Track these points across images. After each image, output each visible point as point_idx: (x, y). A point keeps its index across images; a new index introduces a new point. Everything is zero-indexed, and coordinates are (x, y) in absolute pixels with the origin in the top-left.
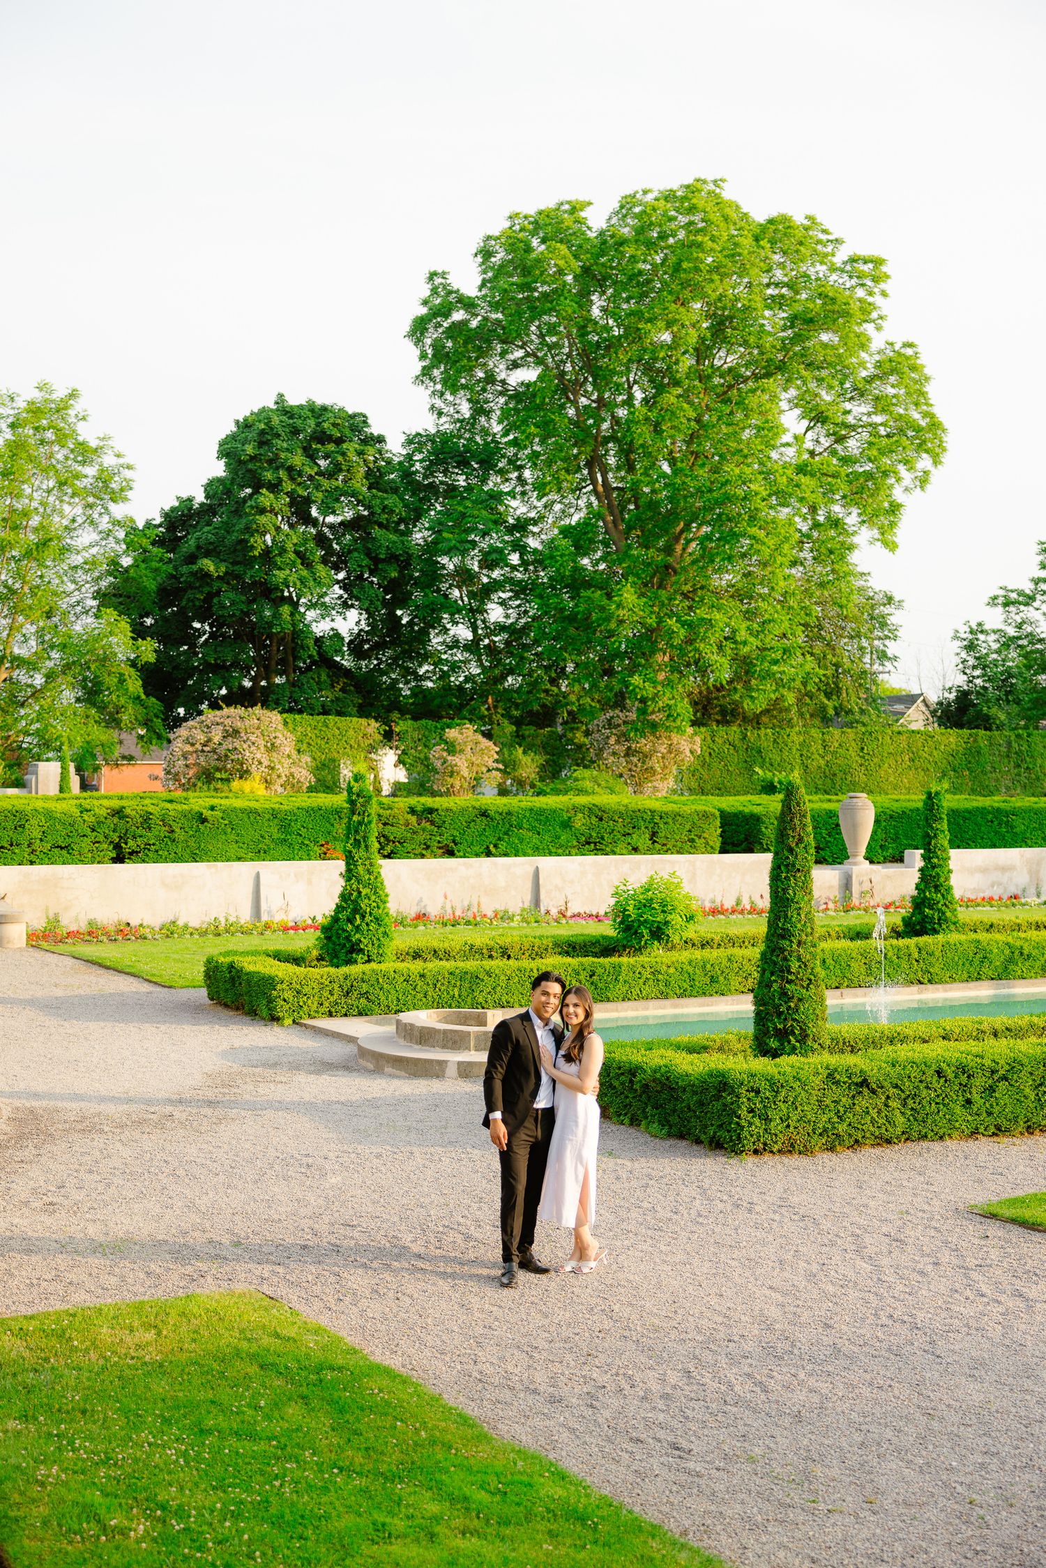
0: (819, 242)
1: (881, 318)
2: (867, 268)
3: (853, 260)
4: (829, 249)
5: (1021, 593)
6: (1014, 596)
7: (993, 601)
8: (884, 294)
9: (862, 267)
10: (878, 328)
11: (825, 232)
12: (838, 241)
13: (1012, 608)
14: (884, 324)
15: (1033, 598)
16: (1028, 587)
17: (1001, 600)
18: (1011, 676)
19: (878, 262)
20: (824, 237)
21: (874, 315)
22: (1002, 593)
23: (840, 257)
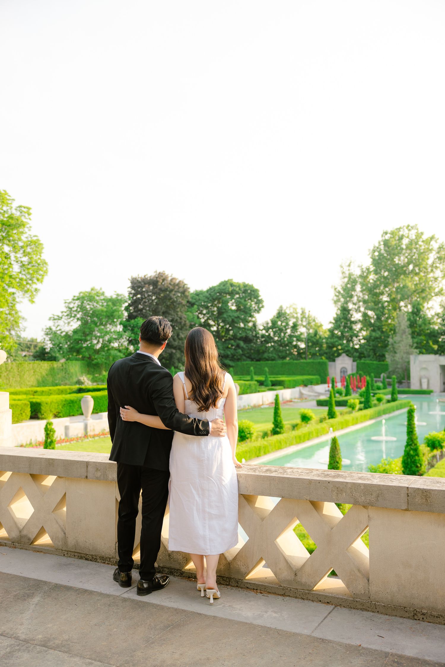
0: (7, 199)
1: (30, 227)
2: (25, 210)
3: (20, 207)
4: (10, 202)
5: (58, 316)
6: (56, 317)
7: (50, 319)
8: (30, 219)
9: (23, 209)
10: (30, 230)
11: (9, 196)
12: (13, 200)
13: (56, 321)
14: (31, 229)
15: (62, 318)
16: (60, 315)
17: (52, 319)
18: (60, 343)
19: (29, 209)
20: (8, 198)
21: (28, 226)
22: (52, 316)
23: (15, 205)
